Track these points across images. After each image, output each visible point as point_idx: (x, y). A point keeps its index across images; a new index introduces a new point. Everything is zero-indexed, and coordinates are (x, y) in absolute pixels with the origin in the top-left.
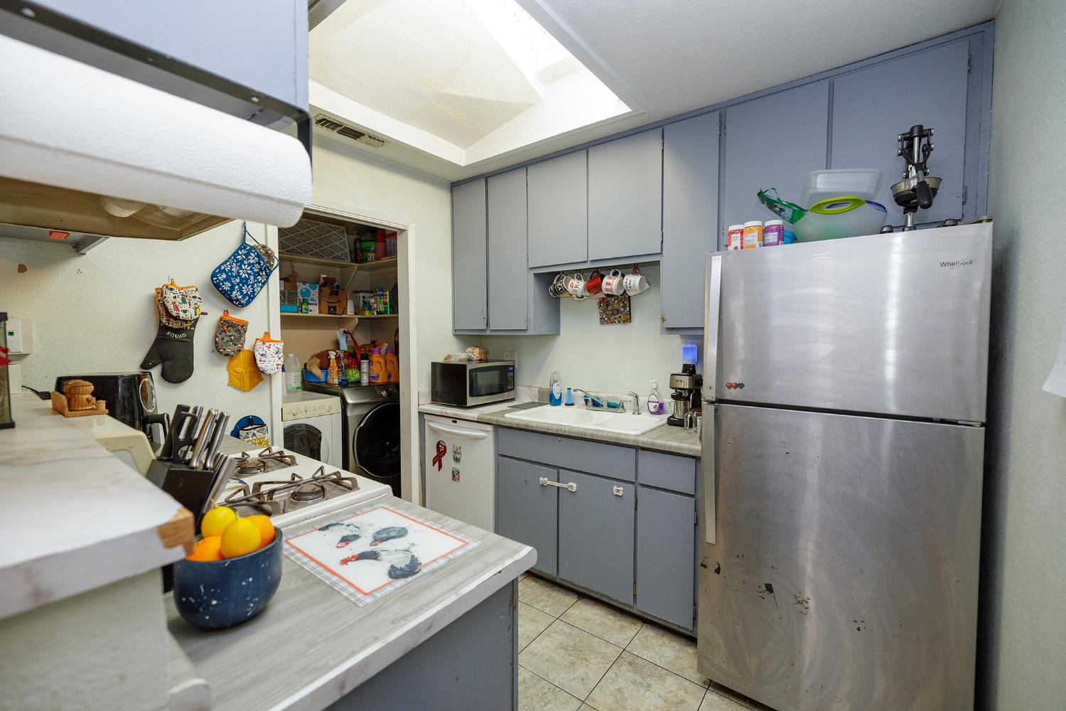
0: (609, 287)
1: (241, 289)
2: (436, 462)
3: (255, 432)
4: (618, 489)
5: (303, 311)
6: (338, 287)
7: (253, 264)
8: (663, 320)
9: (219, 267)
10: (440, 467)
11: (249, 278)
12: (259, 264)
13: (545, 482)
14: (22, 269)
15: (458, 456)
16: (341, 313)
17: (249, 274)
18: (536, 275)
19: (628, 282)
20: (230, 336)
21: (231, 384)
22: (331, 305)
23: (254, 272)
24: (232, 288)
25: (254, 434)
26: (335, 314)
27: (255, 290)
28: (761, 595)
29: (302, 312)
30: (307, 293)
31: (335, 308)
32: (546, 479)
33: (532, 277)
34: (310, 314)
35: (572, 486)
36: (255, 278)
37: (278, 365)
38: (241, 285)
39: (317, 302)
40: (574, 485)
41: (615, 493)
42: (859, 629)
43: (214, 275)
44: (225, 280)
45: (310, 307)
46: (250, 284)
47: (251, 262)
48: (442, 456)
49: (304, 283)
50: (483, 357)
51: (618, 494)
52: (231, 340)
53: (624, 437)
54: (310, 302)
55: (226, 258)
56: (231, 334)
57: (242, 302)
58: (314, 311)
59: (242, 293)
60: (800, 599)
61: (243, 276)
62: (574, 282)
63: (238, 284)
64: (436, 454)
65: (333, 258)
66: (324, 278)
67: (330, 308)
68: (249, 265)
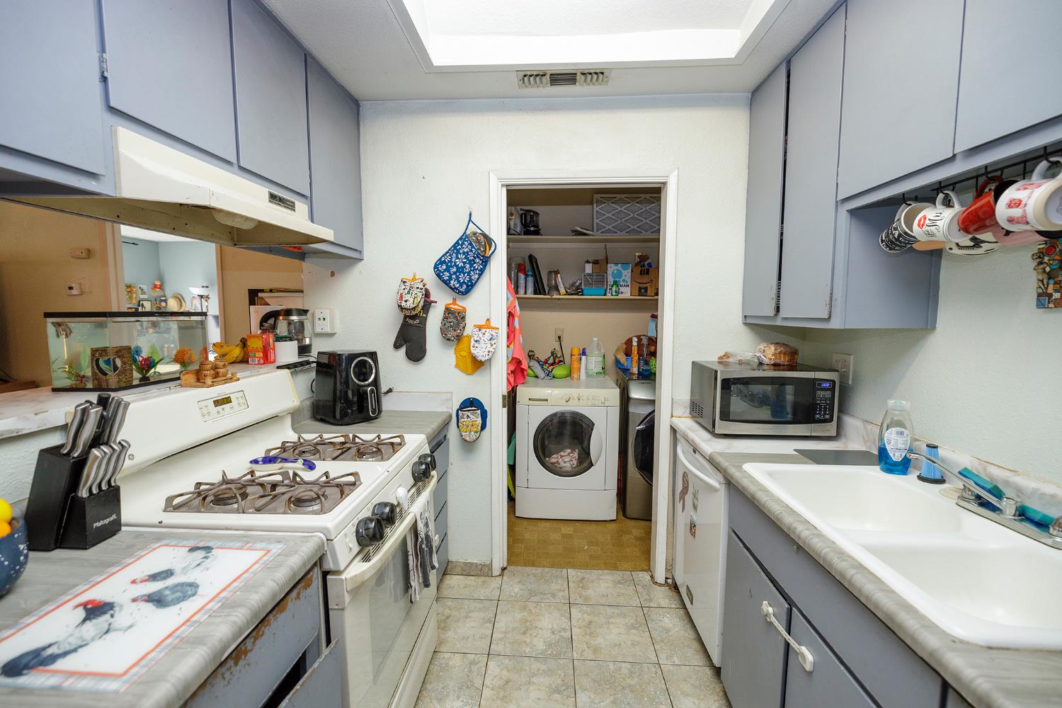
0: (1016, 212)
1: (458, 278)
2: (681, 499)
3: (469, 414)
5: (614, 294)
6: (650, 265)
7: (467, 252)
9: (441, 258)
10: (683, 507)
11: (465, 267)
12: (471, 251)
13: (768, 613)
14: (333, 274)
15: (696, 502)
16: (653, 295)
17: (464, 263)
18: (853, 213)
20: (450, 322)
21: (457, 366)
22: (641, 285)
23: (470, 261)
24: (450, 278)
25: (468, 417)
26: (646, 296)
27: (473, 278)
29: (612, 295)
30: (619, 274)
31: (646, 289)
32: (771, 610)
33: (844, 216)
34: (620, 296)
35: (804, 656)
36: (471, 266)
37: (489, 352)
38: (458, 274)
39: (629, 283)
40: (809, 656)
43: (436, 267)
44: (445, 270)
45: (622, 289)
46: (466, 273)
47: (466, 250)
48: (685, 494)
49: (617, 264)
50: (783, 360)
52: (451, 326)
54: (622, 283)
55: (447, 250)
56: (451, 320)
57: (461, 290)
58: (626, 293)
59: (459, 282)
61: (460, 265)
62: (929, 213)
63: (455, 273)
64: (681, 488)
65: (652, 232)
66: (639, 257)
67: (640, 289)
68: (464, 253)
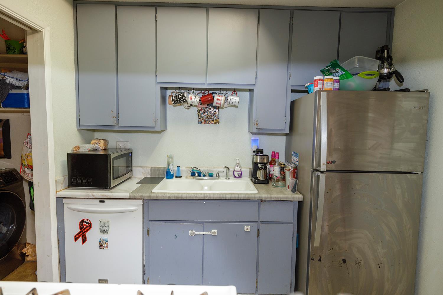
0: (219, 102)
2: (79, 237)
4: (247, 228)
8: (257, 124)
10: (84, 240)
13: (194, 233)
15: (105, 229)
18: (161, 88)
19: (232, 100)
28: (341, 265)
32: (194, 231)
33: (158, 89)
35: (215, 232)
40: (216, 231)
41: (245, 230)
42: (380, 267)
48: (87, 231)
51: (247, 230)
53: (252, 195)
60: (357, 262)
62: (194, 95)
64: (79, 231)
